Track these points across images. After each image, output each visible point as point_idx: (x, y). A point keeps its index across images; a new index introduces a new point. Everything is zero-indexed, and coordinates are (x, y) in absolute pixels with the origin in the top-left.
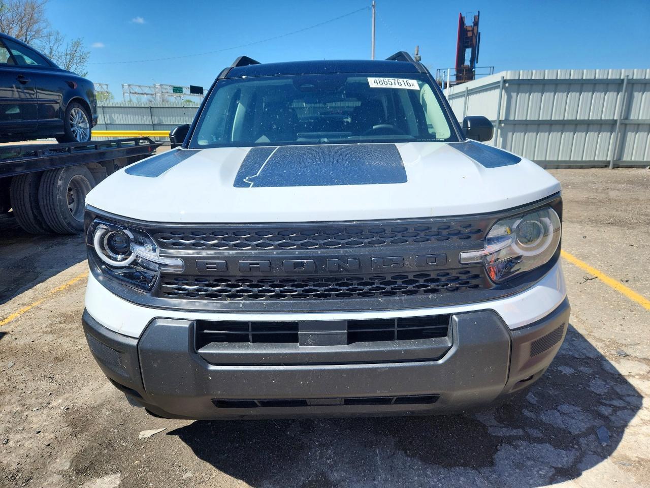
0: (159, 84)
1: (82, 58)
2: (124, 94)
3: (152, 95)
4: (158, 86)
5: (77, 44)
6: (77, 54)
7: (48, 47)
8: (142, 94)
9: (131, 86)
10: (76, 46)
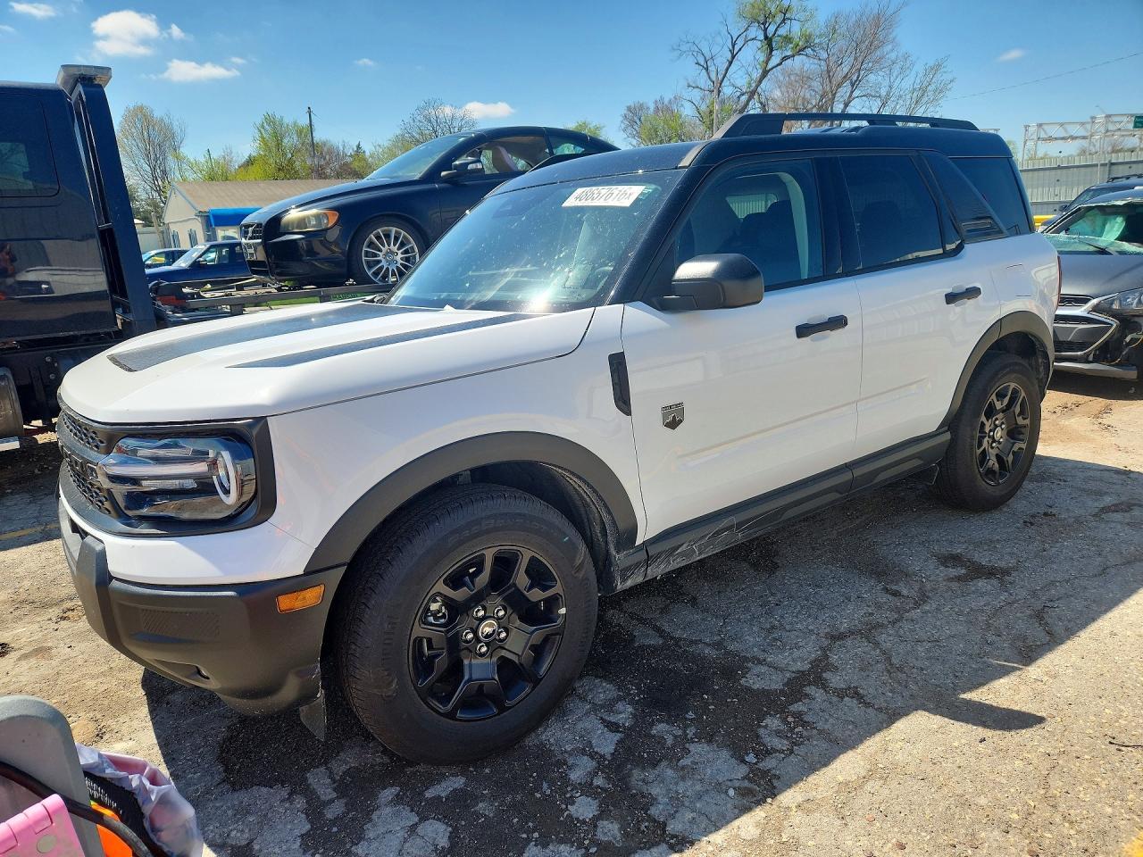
0: (1103, 115)
1: (940, 91)
2: (1025, 143)
3: (1084, 138)
4: (1100, 118)
5: (936, 68)
6: (932, 87)
7: (886, 83)
8: (1063, 138)
9: (1045, 127)
10: (933, 72)
